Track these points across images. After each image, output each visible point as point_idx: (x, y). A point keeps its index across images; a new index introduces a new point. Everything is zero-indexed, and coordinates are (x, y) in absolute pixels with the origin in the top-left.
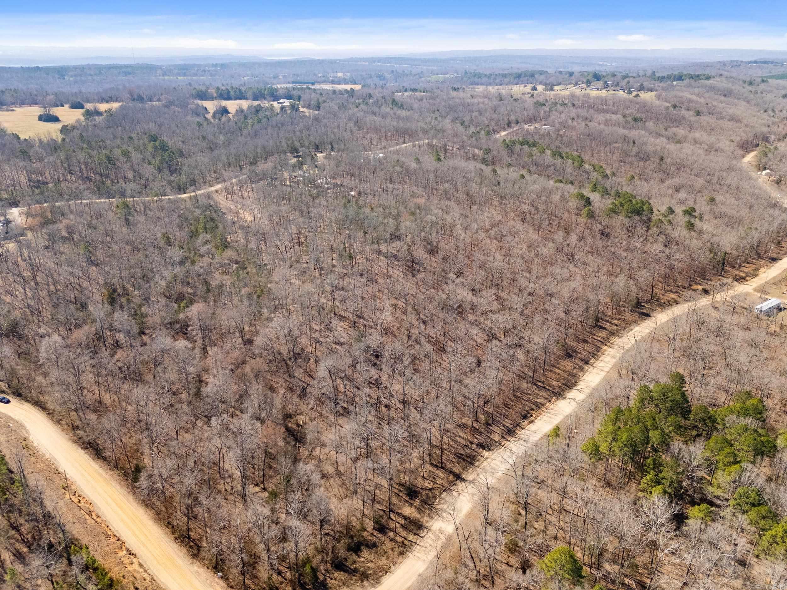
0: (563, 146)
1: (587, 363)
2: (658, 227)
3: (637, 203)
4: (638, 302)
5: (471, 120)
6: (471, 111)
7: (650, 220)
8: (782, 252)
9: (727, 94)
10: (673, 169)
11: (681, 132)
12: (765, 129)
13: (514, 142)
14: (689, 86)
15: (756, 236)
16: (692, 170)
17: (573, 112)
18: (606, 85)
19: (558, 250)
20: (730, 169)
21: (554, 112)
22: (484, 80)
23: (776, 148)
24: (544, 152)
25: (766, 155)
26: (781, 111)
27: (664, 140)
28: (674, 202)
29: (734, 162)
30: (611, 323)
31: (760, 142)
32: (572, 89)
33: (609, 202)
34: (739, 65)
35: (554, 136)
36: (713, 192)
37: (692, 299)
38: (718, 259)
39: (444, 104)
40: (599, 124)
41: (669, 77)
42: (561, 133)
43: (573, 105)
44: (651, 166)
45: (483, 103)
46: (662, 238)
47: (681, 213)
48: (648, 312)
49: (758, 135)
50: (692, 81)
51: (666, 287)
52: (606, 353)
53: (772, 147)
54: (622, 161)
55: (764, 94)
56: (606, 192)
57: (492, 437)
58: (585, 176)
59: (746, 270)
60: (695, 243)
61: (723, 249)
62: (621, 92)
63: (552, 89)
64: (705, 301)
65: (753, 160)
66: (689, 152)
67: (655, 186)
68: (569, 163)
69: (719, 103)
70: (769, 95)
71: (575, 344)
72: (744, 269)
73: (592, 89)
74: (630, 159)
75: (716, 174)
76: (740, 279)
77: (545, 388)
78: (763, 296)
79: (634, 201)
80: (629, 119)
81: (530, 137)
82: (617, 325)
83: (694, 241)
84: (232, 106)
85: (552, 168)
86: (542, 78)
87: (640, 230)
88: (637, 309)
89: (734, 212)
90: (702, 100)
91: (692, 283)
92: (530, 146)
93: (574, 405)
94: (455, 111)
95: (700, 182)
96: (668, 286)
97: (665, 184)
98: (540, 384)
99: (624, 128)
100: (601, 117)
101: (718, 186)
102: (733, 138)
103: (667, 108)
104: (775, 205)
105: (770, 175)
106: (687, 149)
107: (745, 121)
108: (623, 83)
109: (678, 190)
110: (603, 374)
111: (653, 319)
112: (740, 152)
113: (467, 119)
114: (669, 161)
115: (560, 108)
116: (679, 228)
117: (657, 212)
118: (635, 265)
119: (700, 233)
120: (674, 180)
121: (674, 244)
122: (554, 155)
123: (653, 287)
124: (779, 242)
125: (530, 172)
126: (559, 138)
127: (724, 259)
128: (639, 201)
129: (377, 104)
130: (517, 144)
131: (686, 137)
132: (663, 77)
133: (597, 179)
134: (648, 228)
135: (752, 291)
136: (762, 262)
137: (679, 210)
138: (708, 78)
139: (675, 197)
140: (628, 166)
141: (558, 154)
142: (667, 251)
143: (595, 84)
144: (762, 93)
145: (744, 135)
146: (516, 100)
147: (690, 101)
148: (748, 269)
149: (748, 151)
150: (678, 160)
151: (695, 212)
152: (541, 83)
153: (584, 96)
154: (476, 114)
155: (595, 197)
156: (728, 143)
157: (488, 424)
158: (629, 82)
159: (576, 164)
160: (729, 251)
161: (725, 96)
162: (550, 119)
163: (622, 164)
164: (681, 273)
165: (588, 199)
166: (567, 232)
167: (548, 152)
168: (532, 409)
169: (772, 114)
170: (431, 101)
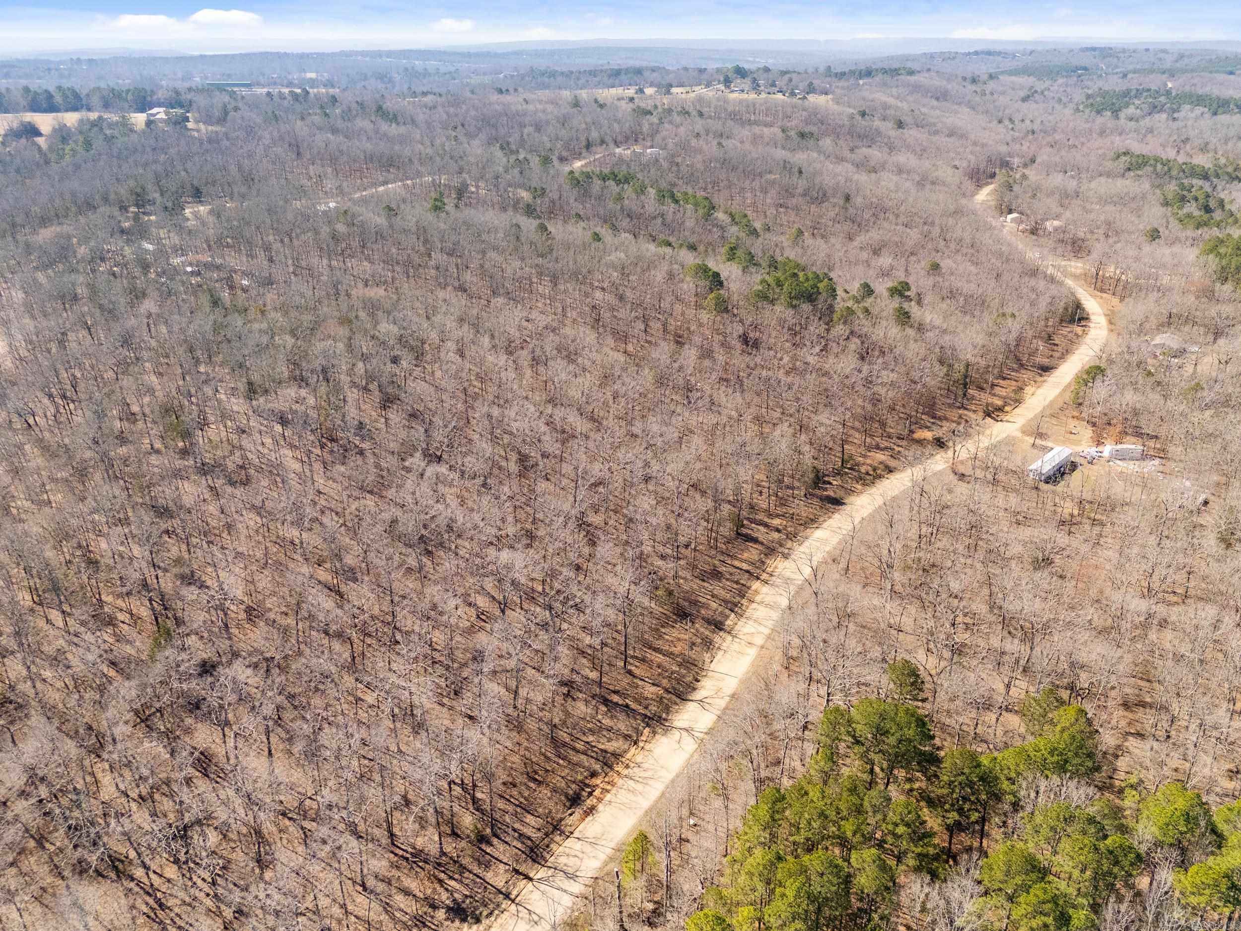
0: (680, 182)
1: (718, 626)
2: (845, 323)
3: (807, 280)
4: (817, 477)
5: (522, 142)
6: (522, 126)
7: (831, 308)
8: (1056, 354)
9: (941, 96)
10: (866, 216)
11: (875, 154)
12: (1004, 149)
13: (588, 176)
14: (885, 84)
15: (1014, 327)
16: (897, 216)
17: (699, 125)
18: (756, 87)
19: (661, 381)
20: (958, 212)
21: (666, 125)
22: (560, 79)
23: (1024, 176)
24: (643, 192)
25: (1010, 188)
26: (1023, 121)
27: (849, 166)
28: (871, 272)
29: (964, 201)
30: (766, 525)
31: (997, 171)
32: (700, 90)
33: (756, 278)
34: (954, 58)
35: (665, 165)
36: (934, 254)
37: (917, 460)
38: (957, 376)
39: (473, 113)
40: (742, 142)
41: (852, 72)
42: (679, 160)
43: (701, 114)
44: (830, 211)
45: (544, 111)
46: (854, 344)
47: (886, 294)
48: (837, 496)
49: (993, 159)
50: (887, 78)
51: (868, 440)
52: (758, 598)
53: (1018, 176)
54: (781, 206)
55: (995, 96)
56: (751, 261)
57: (489, 876)
58: (717, 233)
59: (1003, 392)
60: (913, 350)
61: (961, 357)
62: (780, 96)
63: (668, 92)
64: (939, 462)
65: (989, 198)
66: (892, 186)
67: (838, 246)
68: (689, 213)
69: (932, 111)
70: (1001, 98)
71: (695, 584)
72: (997, 390)
73: (733, 91)
74: (794, 201)
75: (937, 222)
76: (993, 413)
77: (627, 706)
78: (1039, 442)
79: (801, 274)
80: (792, 133)
81: (624, 167)
82: (778, 531)
83: (912, 345)
84: (45, 122)
85: (659, 220)
86: (655, 76)
87: (816, 328)
88: (817, 492)
89: (973, 286)
90: (904, 106)
91: (913, 427)
92: (618, 182)
93: (690, 745)
94: (495, 127)
95: (914, 235)
96: (871, 436)
97: (855, 243)
98: (616, 698)
99: (783, 148)
100: (745, 132)
101: (942, 243)
102: (957, 163)
103: (851, 117)
104: (1034, 272)
105: (1019, 222)
106: (888, 180)
107: (972, 137)
108: (781, 83)
109: (876, 252)
110: (752, 652)
111: (847, 508)
112: (969, 185)
113: (514, 139)
114: (858, 201)
115: (677, 119)
116: (884, 323)
117: (844, 295)
118: (807, 399)
119: (921, 328)
120: (870, 234)
121: (877, 353)
122: (661, 197)
123: (844, 442)
124: (1050, 337)
125: (614, 228)
126: (674, 168)
127: (966, 377)
128: (810, 276)
129: (347, 115)
130: (595, 179)
131: (885, 163)
132: (843, 74)
133: (738, 238)
134: (829, 324)
135: (1019, 434)
136: (1025, 375)
137: (881, 287)
138: (911, 73)
139: (873, 264)
140: (792, 214)
141: (668, 195)
142: (865, 369)
143: (739, 82)
144: (992, 94)
145: (972, 158)
146: (602, 106)
147: (886, 106)
148: (1005, 389)
149: (980, 186)
150: (874, 200)
151: (909, 289)
152: (652, 85)
153: (718, 100)
154: (528, 130)
155: (730, 271)
156: (950, 171)
157: (482, 839)
158: (790, 80)
159: (701, 212)
160: (972, 360)
161: (938, 99)
162: (658, 138)
163: (782, 210)
164: (892, 409)
165: (717, 275)
166: (679, 341)
167: (652, 192)
168: (593, 775)
169: (1010, 126)
170: (452, 110)
